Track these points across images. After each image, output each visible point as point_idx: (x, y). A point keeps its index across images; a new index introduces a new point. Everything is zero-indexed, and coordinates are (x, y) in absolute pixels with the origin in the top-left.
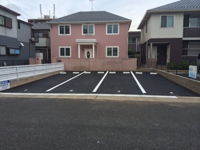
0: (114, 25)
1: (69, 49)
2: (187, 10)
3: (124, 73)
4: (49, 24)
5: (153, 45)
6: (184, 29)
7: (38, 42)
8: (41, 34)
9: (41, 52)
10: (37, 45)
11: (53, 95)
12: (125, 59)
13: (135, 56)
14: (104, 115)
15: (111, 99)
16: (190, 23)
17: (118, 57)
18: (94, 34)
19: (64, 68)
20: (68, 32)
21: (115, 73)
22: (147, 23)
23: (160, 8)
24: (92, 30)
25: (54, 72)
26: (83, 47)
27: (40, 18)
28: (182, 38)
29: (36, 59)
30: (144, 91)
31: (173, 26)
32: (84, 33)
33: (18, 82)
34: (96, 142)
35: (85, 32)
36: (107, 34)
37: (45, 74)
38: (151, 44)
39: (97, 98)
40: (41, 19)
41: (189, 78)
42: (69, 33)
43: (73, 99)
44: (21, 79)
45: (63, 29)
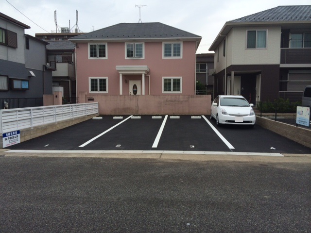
0: (174, 45)
1: (105, 80)
2: (287, 21)
3: (193, 117)
4: (73, 41)
5: (235, 75)
6: (282, 50)
7: (55, 69)
8: (59, 58)
9: (60, 85)
10: (55, 74)
11: (92, 153)
12: (192, 96)
13: (205, 91)
14: (182, 183)
15: (185, 159)
16: (290, 41)
17: (181, 93)
18: (143, 58)
19: (98, 111)
20: (102, 54)
21: (178, 117)
22: (225, 41)
23: (245, 18)
24: (141, 52)
25: (84, 117)
26: (128, 78)
27: (55, 32)
28: (279, 65)
29: (55, 96)
30: (230, 146)
31: (265, 47)
32: (128, 56)
33: (32, 133)
34: (185, 224)
35: (130, 54)
36: (163, 57)
37: (71, 120)
38: (233, 73)
39: (163, 157)
40: (57, 33)
41: (297, 125)
42: (104, 56)
43: (126, 159)
44: (37, 129)
45: (95, 50)
